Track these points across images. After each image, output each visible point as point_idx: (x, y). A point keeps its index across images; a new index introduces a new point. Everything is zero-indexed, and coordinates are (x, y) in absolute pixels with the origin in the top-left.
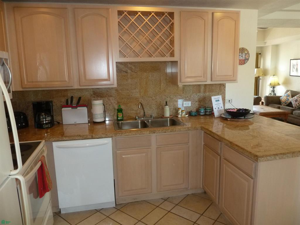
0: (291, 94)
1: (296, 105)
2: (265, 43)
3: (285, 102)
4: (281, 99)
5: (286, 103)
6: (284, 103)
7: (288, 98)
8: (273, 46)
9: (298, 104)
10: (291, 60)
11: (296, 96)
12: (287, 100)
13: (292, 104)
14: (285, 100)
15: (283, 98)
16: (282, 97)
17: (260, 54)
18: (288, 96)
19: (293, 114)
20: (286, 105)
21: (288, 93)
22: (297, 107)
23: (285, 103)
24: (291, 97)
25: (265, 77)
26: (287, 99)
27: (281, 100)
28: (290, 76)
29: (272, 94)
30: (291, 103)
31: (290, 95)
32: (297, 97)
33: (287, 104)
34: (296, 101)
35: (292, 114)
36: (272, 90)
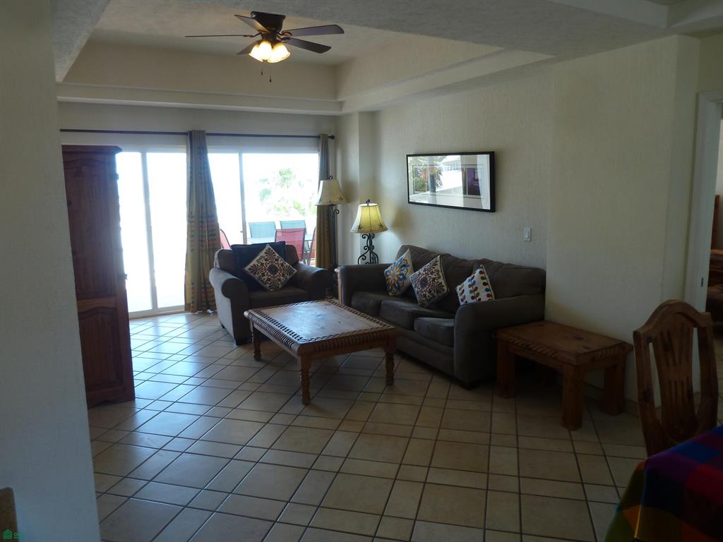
0: (412, 258)
1: (425, 296)
2: (341, 104)
3: (397, 285)
4: (387, 276)
5: (398, 288)
6: (394, 289)
7: (403, 272)
8: (362, 113)
9: (428, 294)
10: (408, 156)
11: (423, 269)
12: (400, 280)
13: (414, 291)
14: (396, 279)
15: (392, 272)
16: (389, 268)
17: (333, 137)
18: (404, 266)
19: (416, 328)
20: (399, 293)
21: (404, 256)
22: (426, 302)
23: (396, 287)
24: (410, 268)
25: (349, 205)
26: (401, 277)
27: (386, 278)
28: (409, 202)
29: (368, 255)
30: (410, 288)
31: (410, 263)
32: (425, 270)
33: (403, 289)
34: (424, 282)
35: (412, 328)
36: (367, 246)
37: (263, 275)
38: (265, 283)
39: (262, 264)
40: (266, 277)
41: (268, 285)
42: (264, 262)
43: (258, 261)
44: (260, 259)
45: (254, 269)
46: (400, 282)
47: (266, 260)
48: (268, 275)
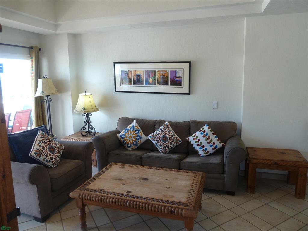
1: (168, 147)
3: (135, 143)
6: (133, 146)
7: (139, 134)
8: (69, 35)
9: (170, 145)
11: (159, 131)
14: (134, 139)
15: (127, 135)
16: (122, 133)
17: (40, 49)
18: (137, 130)
20: (135, 148)
21: (133, 124)
26: (138, 138)
27: (122, 140)
28: (116, 91)
29: (87, 126)
31: (139, 128)
33: (139, 145)
34: (165, 139)
36: (86, 121)
37: (47, 156)
38: (49, 162)
39: (43, 147)
40: (49, 157)
41: (52, 163)
42: (43, 145)
43: (38, 145)
44: (40, 143)
45: (38, 153)
46: (137, 141)
47: (45, 143)
48: (50, 155)
